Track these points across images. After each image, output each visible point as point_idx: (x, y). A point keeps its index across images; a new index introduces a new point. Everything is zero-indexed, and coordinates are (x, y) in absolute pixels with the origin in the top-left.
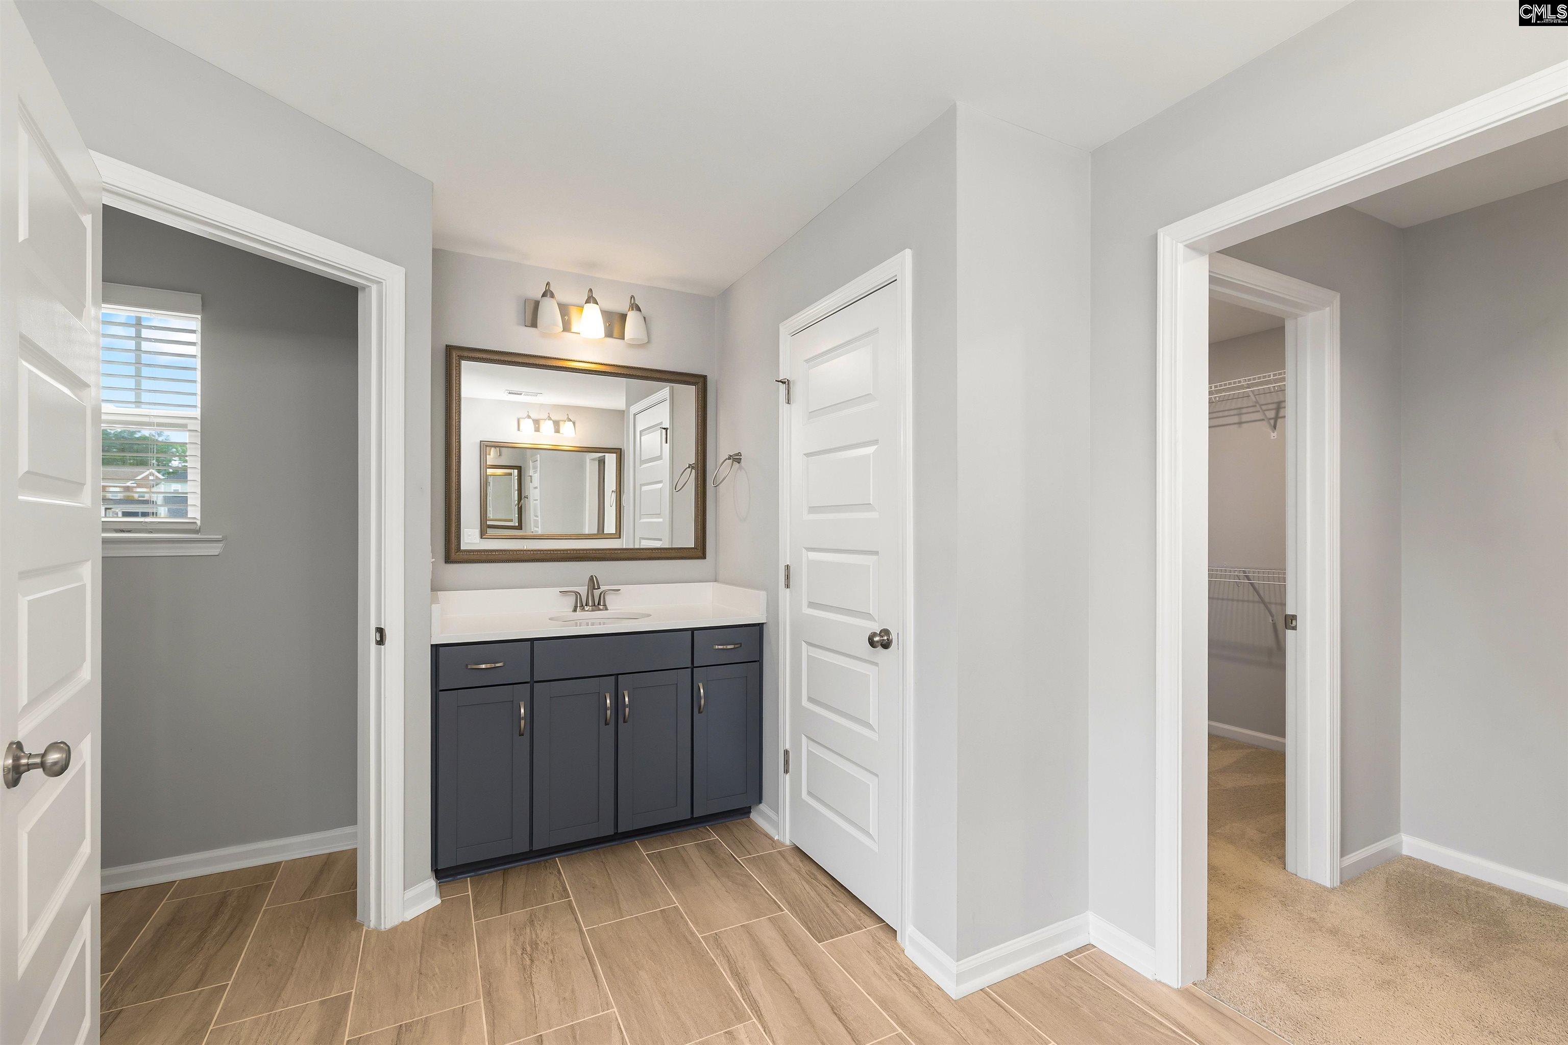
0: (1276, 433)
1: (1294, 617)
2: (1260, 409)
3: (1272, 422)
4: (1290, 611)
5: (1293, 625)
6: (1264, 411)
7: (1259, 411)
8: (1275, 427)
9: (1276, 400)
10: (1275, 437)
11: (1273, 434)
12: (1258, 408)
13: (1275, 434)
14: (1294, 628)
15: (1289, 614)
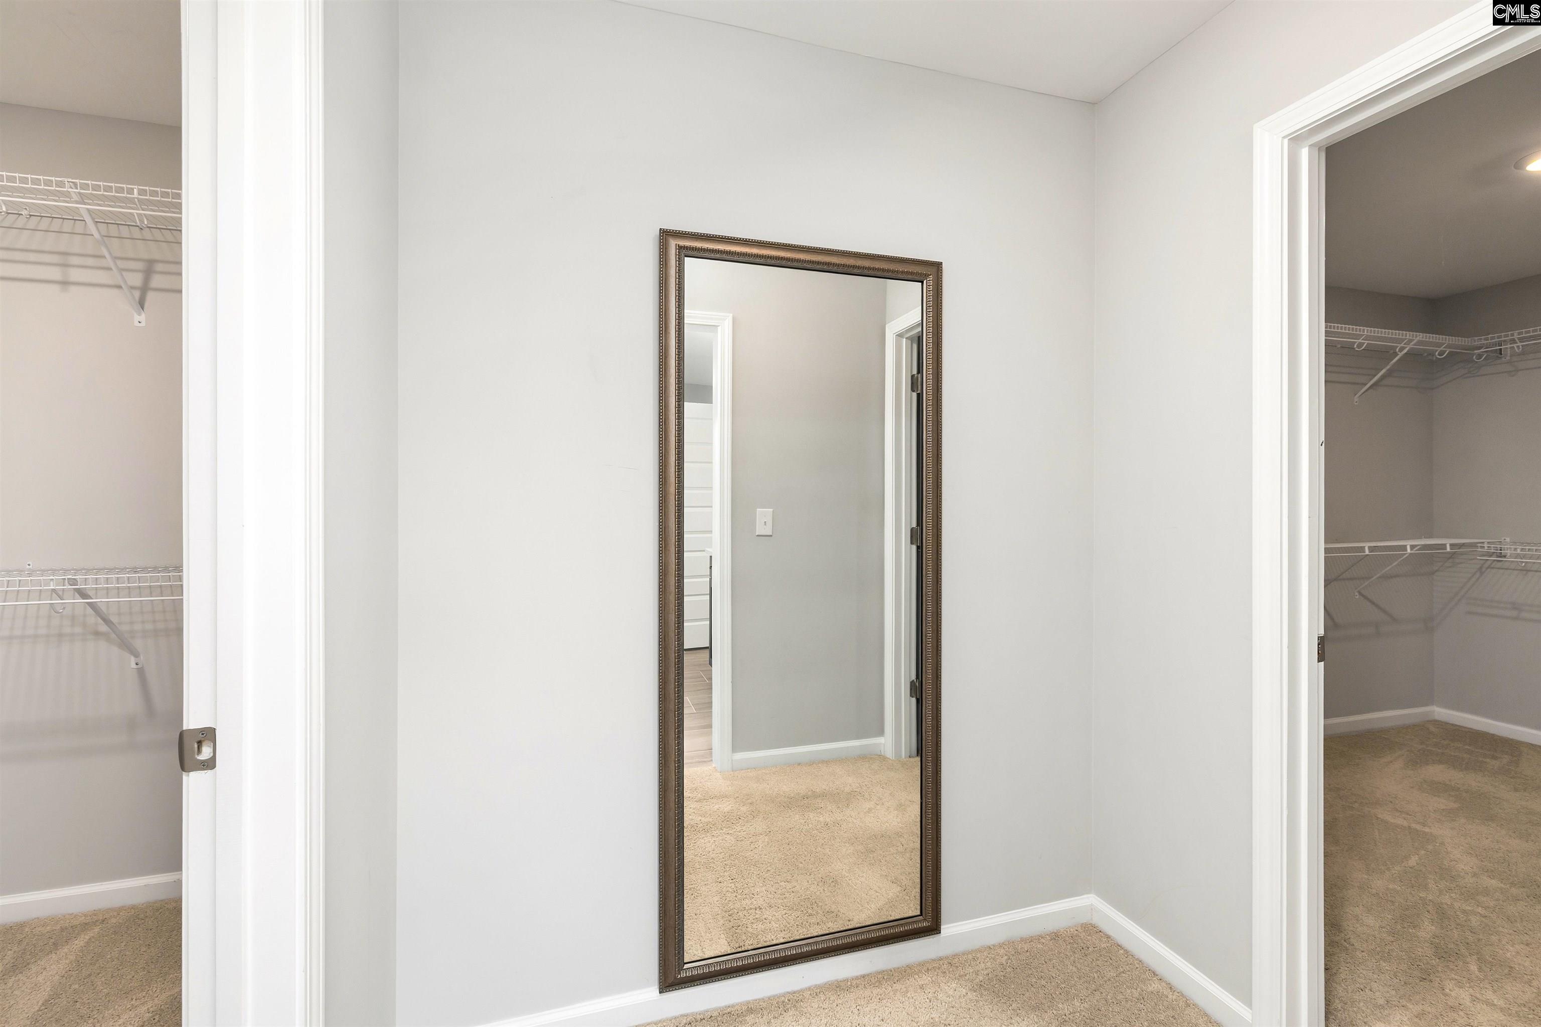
0: (143, 315)
1: (208, 735)
2: (112, 265)
3: (137, 294)
4: (192, 720)
5: (202, 757)
6: (121, 270)
7: (109, 269)
8: (142, 304)
9: (146, 256)
10: (143, 324)
11: (137, 318)
12: (109, 262)
13: (142, 318)
14: (210, 764)
15: (192, 726)
